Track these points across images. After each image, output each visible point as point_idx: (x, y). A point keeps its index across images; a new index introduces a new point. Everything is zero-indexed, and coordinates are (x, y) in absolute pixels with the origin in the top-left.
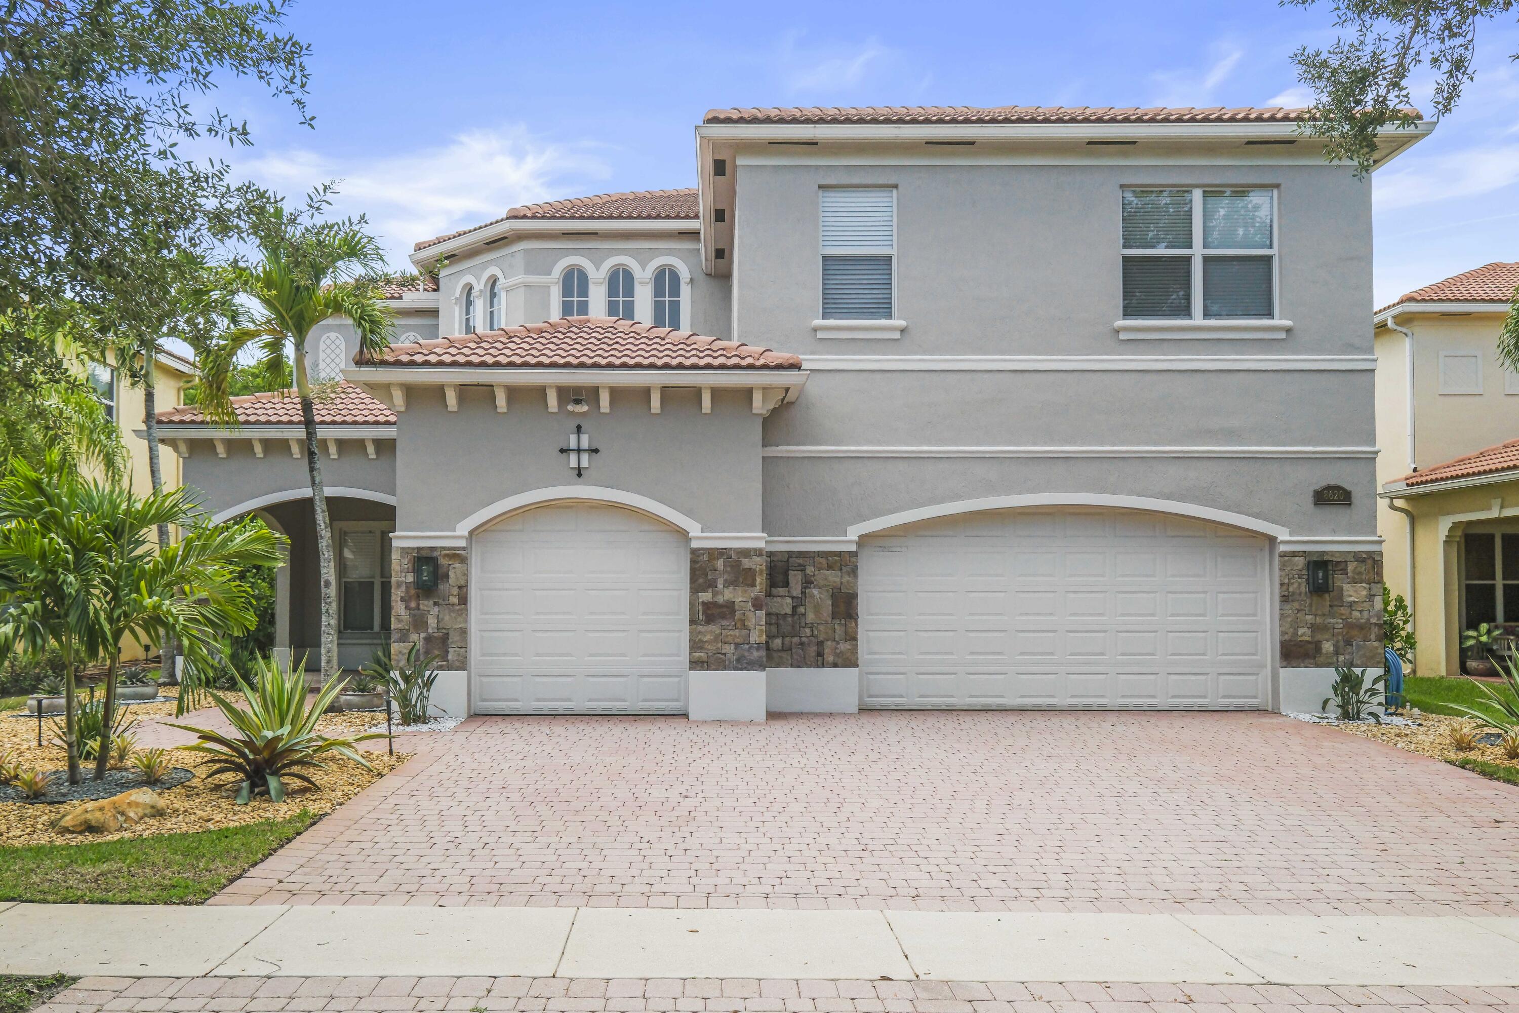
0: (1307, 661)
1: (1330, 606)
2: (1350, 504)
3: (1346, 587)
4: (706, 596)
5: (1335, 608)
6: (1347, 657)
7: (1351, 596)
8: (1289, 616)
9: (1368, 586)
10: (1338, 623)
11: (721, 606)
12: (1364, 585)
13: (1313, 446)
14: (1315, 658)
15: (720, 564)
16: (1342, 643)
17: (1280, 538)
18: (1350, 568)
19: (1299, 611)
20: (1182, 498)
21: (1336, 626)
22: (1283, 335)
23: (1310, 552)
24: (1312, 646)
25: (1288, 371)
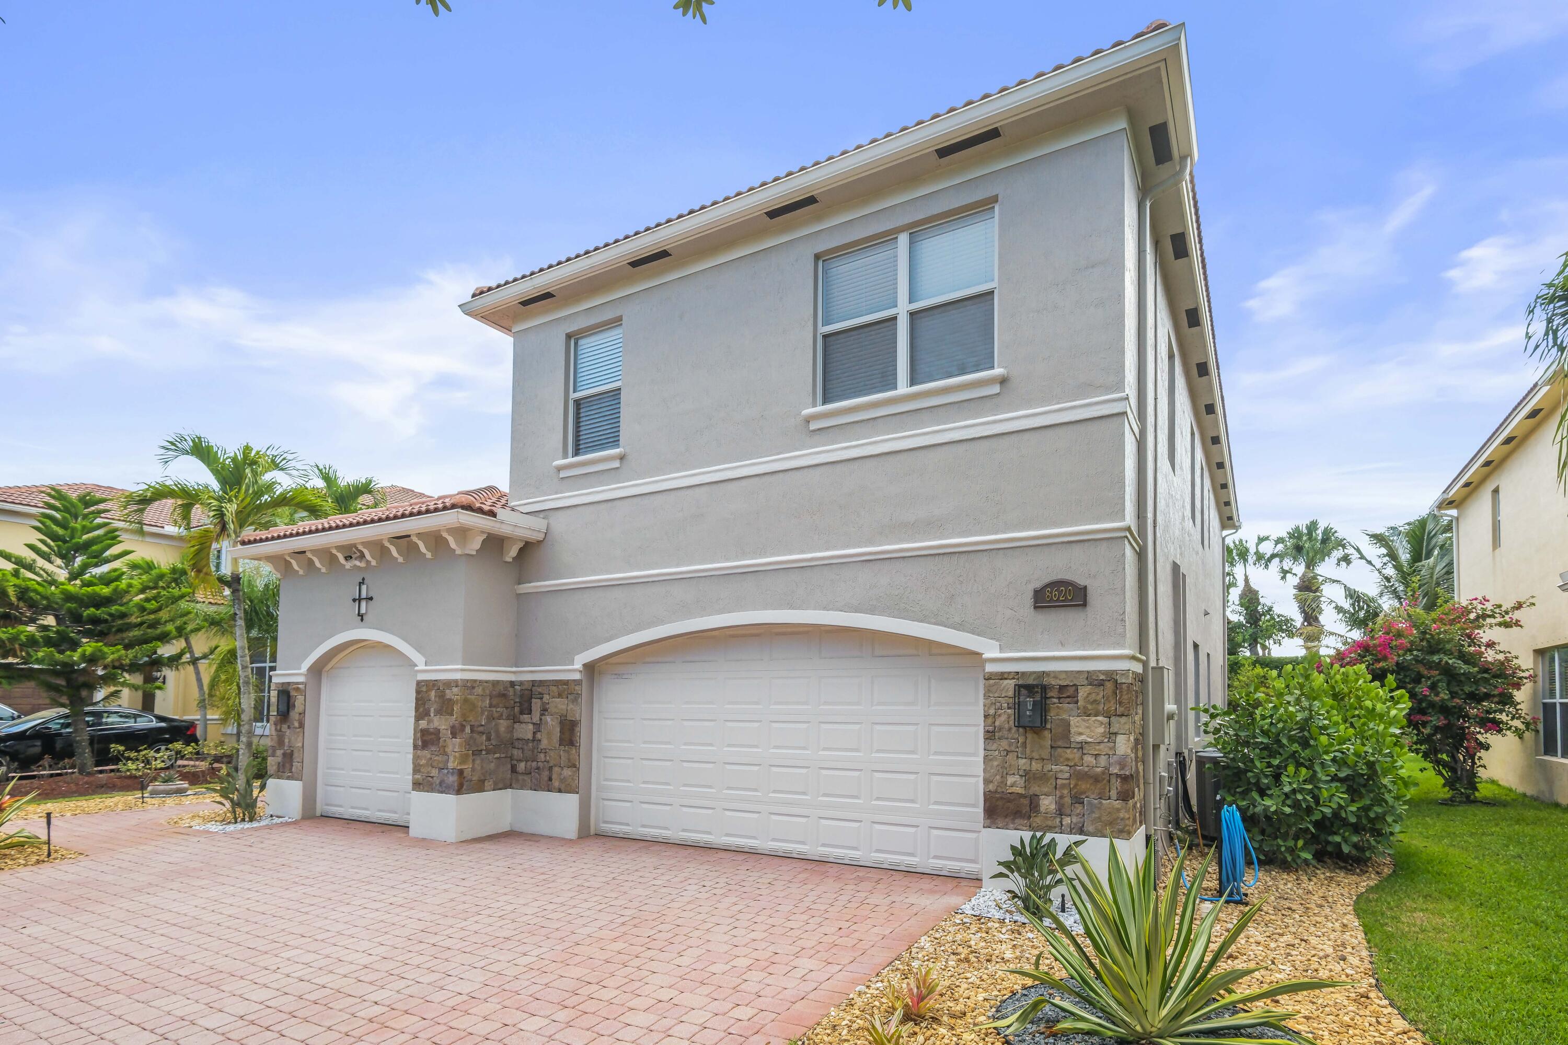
0: (1018, 821)
1: (1052, 747)
2: (1085, 605)
3: (1074, 721)
4: (423, 724)
5: (1059, 750)
6: (1074, 820)
7: (1081, 734)
8: (995, 758)
9: (1106, 720)
10: (1063, 771)
11: (432, 734)
12: (1100, 718)
13: (1037, 529)
14: (1029, 817)
15: (433, 694)
16: (1068, 800)
17: (986, 655)
18: (1082, 693)
19: (1008, 752)
20: (872, 611)
21: (1059, 775)
22: (996, 389)
23: (1023, 673)
24: (1026, 802)
25: (1003, 434)
